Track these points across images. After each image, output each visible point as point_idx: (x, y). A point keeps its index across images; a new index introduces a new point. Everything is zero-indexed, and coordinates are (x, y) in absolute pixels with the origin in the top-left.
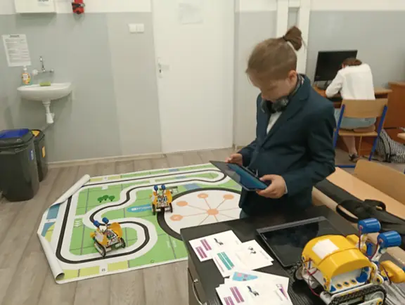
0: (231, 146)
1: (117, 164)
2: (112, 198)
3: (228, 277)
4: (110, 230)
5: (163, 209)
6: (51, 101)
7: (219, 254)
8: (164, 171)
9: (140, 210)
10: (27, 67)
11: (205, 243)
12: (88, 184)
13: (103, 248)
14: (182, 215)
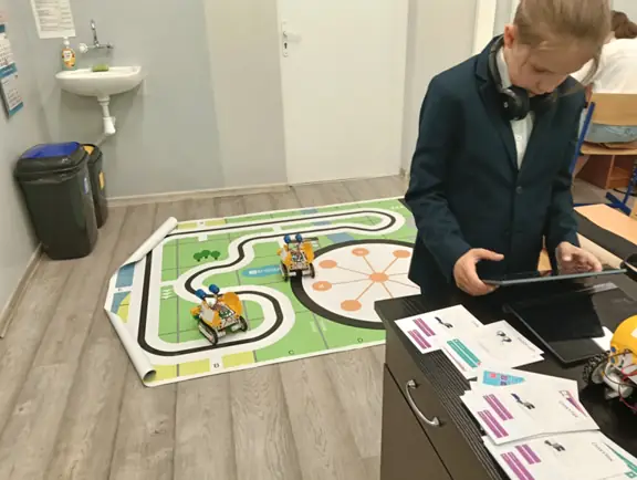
0: (397, 173)
1: (217, 200)
2: (216, 255)
3: (475, 379)
4: (222, 303)
5: (299, 272)
6: (111, 96)
7: (450, 343)
8: (293, 213)
9: (262, 275)
10: (70, 38)
11: (421, 324)
12: (175, 232)
13: (213, 331)
14: (330, 281)
